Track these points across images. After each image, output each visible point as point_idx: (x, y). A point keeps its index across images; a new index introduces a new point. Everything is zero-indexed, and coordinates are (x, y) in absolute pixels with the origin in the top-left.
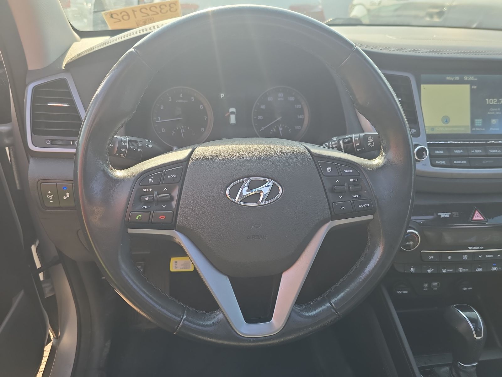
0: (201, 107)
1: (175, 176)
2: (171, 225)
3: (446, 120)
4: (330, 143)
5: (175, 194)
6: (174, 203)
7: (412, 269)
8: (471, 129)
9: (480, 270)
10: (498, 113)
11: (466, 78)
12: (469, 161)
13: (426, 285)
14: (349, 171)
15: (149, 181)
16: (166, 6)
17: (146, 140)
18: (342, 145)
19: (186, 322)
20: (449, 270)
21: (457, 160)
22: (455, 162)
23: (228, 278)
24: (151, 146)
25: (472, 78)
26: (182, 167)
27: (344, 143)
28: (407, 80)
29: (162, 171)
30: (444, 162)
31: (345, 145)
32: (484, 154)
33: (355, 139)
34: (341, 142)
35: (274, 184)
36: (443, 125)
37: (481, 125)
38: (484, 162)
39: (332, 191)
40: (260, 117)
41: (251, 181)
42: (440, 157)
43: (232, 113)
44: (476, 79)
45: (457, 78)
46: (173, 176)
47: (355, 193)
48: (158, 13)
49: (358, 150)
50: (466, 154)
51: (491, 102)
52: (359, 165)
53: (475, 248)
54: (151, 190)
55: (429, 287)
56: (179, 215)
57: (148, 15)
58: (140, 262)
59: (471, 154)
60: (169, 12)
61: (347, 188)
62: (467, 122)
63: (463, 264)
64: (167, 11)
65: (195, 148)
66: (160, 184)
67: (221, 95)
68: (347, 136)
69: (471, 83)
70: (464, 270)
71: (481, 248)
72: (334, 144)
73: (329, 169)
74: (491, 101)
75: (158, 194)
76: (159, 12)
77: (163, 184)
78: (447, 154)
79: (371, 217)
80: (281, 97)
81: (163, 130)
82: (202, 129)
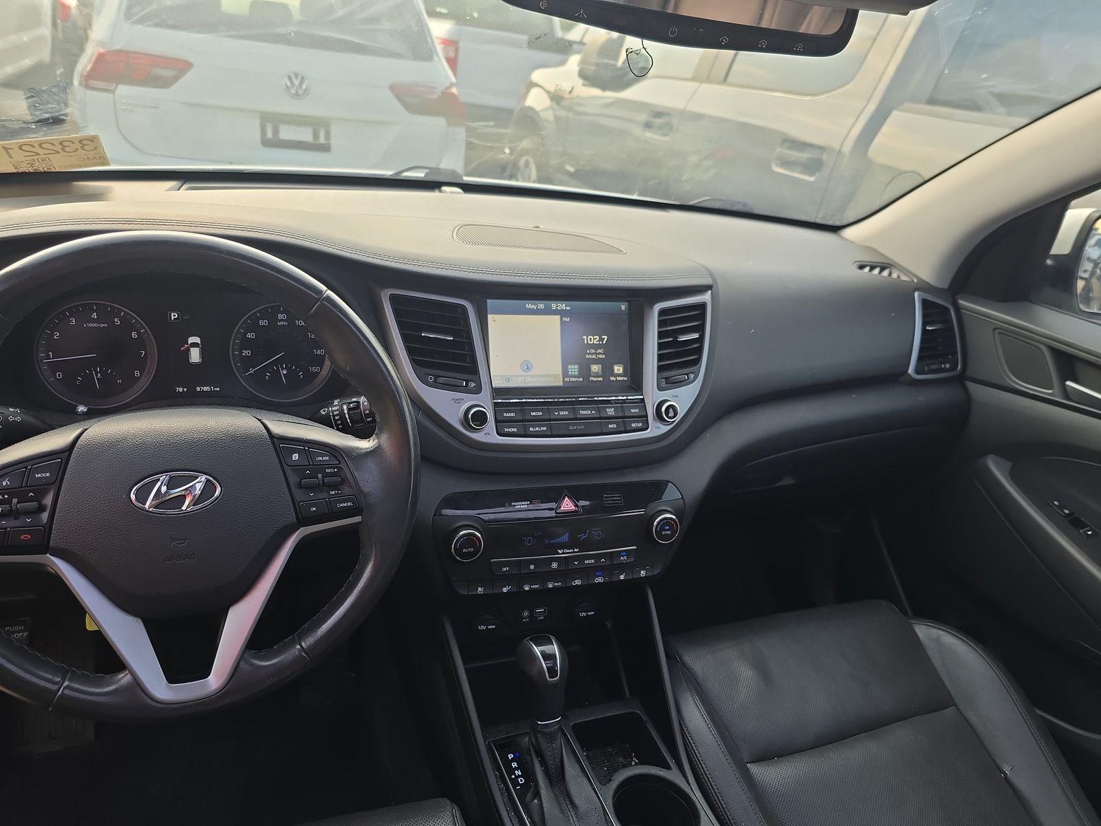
0: (134, 335)
1: (48, 475)
2: (44, 548)
3: (527, 367)
4: (330, 409)
5: (48, 501)
6: (45, 516)
7: (480, 589)
8: (563, 379)
9: (578, 582)
10: (601, 356)
11: (554, 305)
12: (550, 428)
13: (526, 614)
14: (324, 458)
15: (4, 483)
16: (73, 143)
17: (10, 409)
18: (346, 412)
19: (67, 692)
20: (534, 587)
21: (534, 426)
22: (531, 429)
23: (140, 620)
24: (18, 419)
25: (562, 306)
26: (60, 460)
27: (349, 409)
28: (464, 308)
29: (26, 468)
30: (515, 430)
31: (351, 412)
32: (572, 417)
33: (363, 404)
34: (345, 407)
35: (208, 480)
36: (522, 373)
37: (576, 373)
38: (571, 428)
39: (300, 486)
40: (246, 353)
41: (171, 478)
42: (510, 421)
43: (194, 345)
44: (569, 308)
45: (541, 306)
46: (44, 475)
47: (334, 486)
48: (58, 152)
49: (369, 420)
50: (547, 417)
51: (591, 341)
52: (340, 448)
53: (568, 551)
54: (6, 496)
55: (531, 616)
56: (53, 531)
57: (38, 154)
58: (23, 619)
59: (552, 417)
60: (80, 149)
61: (321, 482)
62: (558, 369)
63: (553, 575)
64: (77, 150)
65: (87, 429)
66: (21, 487)
67: (172, 314)
68: (354, 400)
69: (561, 313)
70: (556, 584)
71: (576, 550)
72: (336, 411)
73: (295, 457)
74: (591, 339)
75: (18, 503)
76: (60, 151)
77: (27, 486)
78: (520, 417)
79: (358, 519)
80: (282, 320)
81: (59, 375)
82: (137, 373)
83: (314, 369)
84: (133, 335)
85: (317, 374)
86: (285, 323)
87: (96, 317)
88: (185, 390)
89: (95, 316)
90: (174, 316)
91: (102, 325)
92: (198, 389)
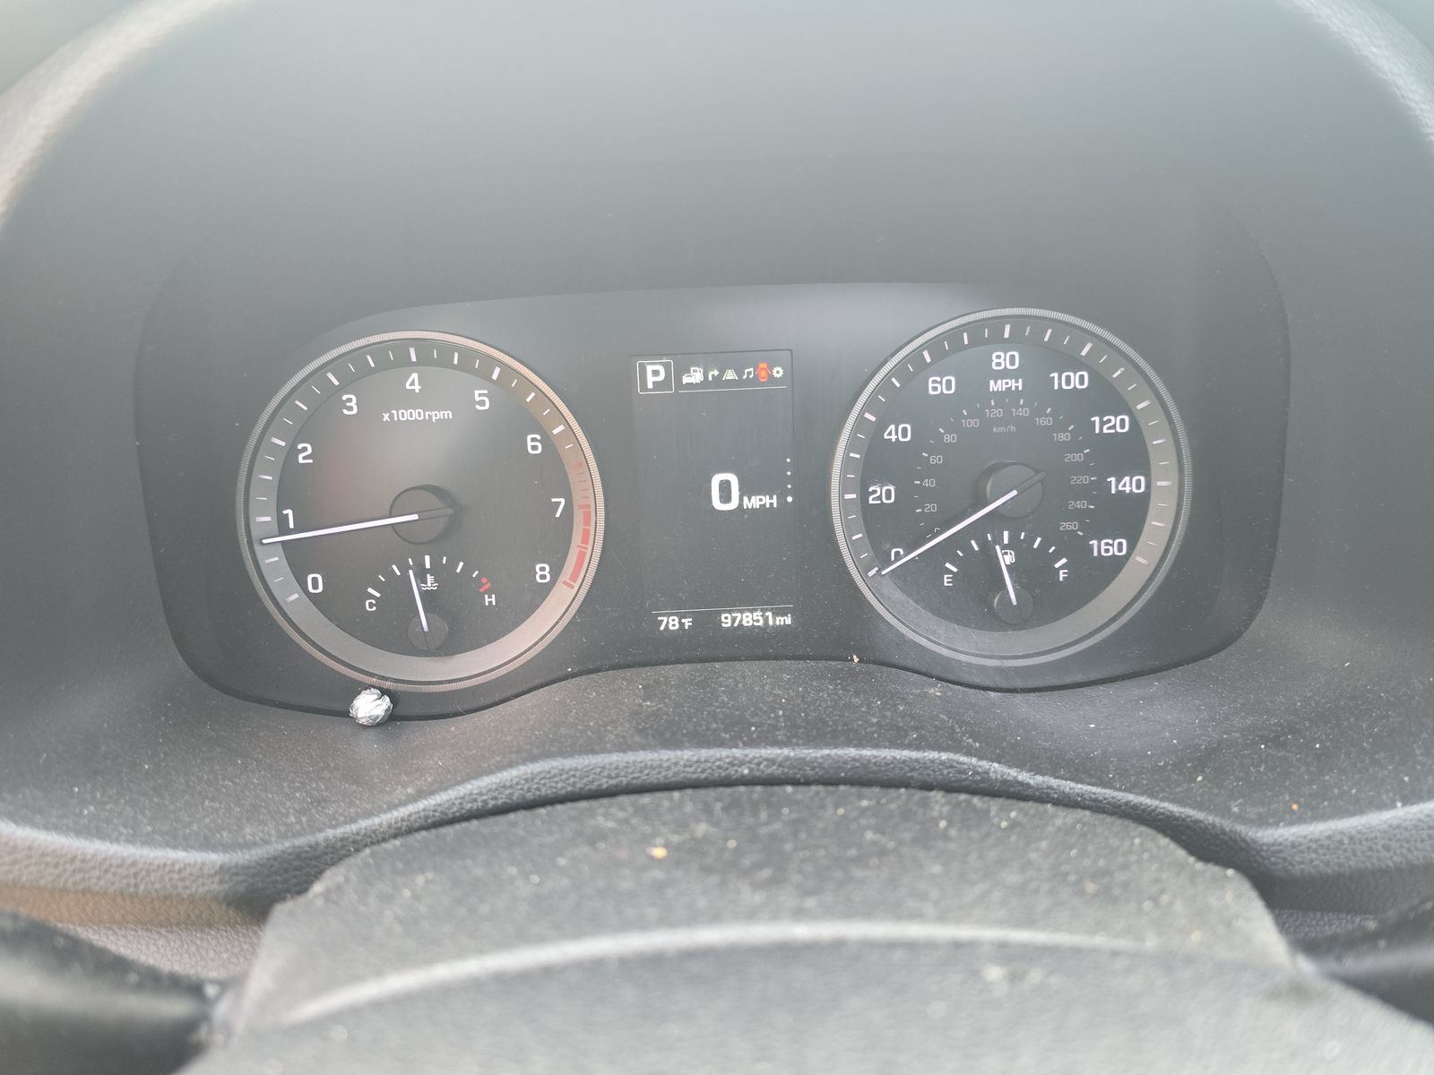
0: (533, 444)
40: (882, 494)
67: (650, 369)
80: (1005, 374)
81: (316, 582)
82: (542, 572)
83: (1108, 547)
84: (530, 444)
85: (1117, 564)
86: (1012, 384)
87: (417, 388)
88: (687, 622)
89: (413, 382)
90: (656, 373)
91: (437, 415)
92: (726, 620)
